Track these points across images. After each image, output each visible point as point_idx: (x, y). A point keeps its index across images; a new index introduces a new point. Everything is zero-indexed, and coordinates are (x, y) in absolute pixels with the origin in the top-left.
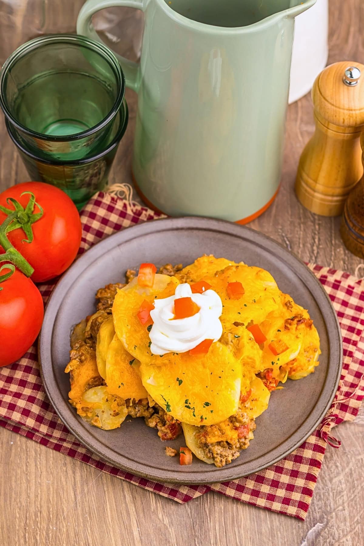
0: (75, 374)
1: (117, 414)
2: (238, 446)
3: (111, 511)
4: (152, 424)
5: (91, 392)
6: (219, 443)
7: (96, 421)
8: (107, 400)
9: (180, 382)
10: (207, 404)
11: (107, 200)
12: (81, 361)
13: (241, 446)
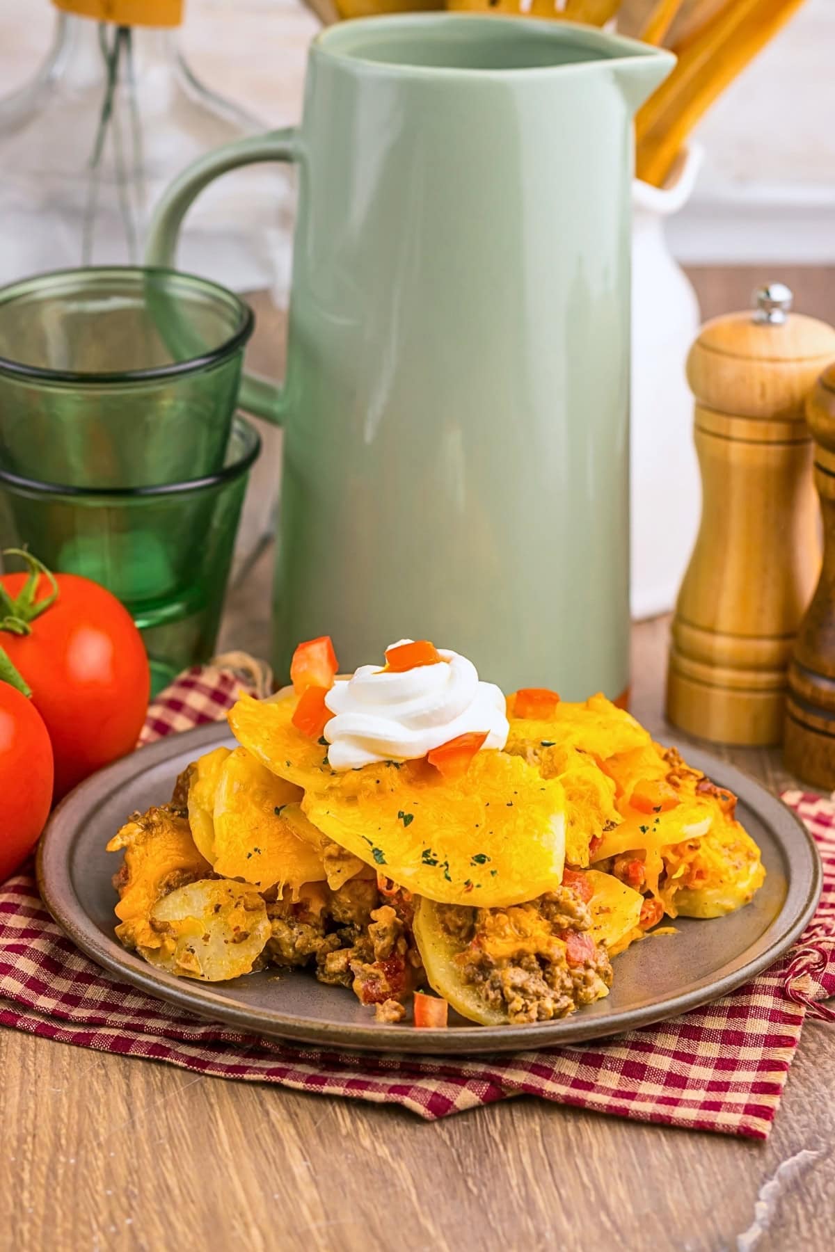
0: (133, 858)
1: (242, 937)
2: (569, 983)
3: (230, 1135)
4: (337, 962)
5: (175, 899)
6: (517, 961)
7: (187, 960)
8: (217, 909)
9: (408, 819)
10: (481, 859)
11: (210, 678)
12: (148, 827)
13: (576, 988)
